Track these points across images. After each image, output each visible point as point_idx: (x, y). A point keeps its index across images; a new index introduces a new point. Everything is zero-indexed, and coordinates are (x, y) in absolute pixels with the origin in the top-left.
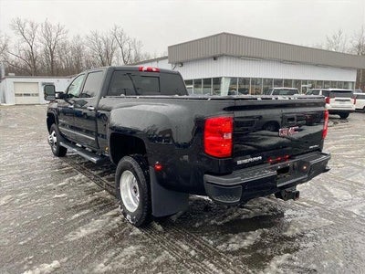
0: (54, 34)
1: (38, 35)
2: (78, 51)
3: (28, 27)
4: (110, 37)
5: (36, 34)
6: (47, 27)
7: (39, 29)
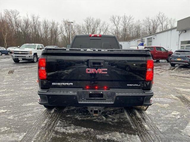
0: (127, 21)
1: (121, 22)
2: (138, 28)
3: (117, 19)
4: (156, 19)
5: (120, 21)
6: (125, 18)
7: (121, 19)
